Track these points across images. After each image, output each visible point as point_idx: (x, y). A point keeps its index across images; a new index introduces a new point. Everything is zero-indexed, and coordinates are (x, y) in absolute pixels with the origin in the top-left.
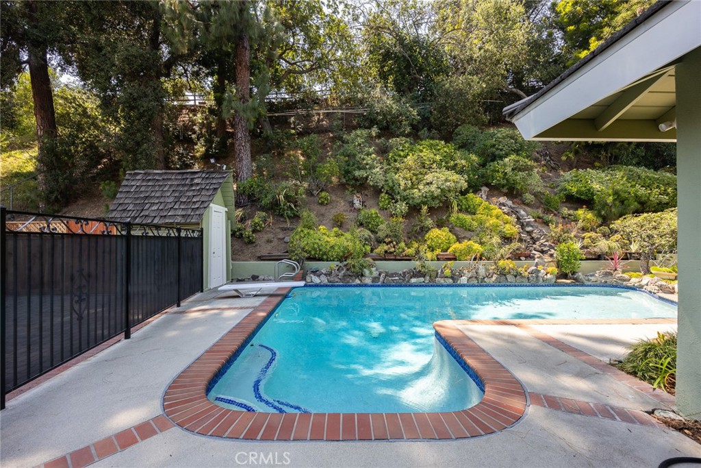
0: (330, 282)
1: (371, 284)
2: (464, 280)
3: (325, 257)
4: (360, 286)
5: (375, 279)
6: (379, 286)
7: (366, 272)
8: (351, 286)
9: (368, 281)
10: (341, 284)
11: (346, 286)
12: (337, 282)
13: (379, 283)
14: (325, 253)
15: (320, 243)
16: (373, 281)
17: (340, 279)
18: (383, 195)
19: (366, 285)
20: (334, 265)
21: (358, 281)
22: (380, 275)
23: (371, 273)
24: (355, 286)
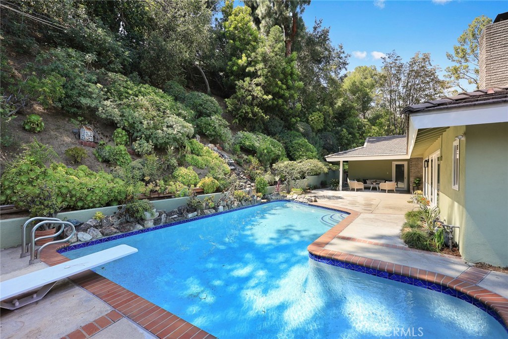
0: (107, 235)
1: (154, 226)
2: (221, 208)
3: (80, 204)
4: (142, 231)
5: (156, 221)
6: (161, 227)
7: (148, 215)
8: (132, 234)
9: (150, 224)
10: (120, 234)
11: (126, 235)
12: (115, 233)
13: (161, 224)
14: (80, 199)
15: (71, 187)
16: (155, 224)
17: (117, 228)
18: (120, 130)
19: (148, 230)
20: (99, 212)
21: (140, 227)
22: (160, 215)
23: (152, 215)
24: (137, 233)
